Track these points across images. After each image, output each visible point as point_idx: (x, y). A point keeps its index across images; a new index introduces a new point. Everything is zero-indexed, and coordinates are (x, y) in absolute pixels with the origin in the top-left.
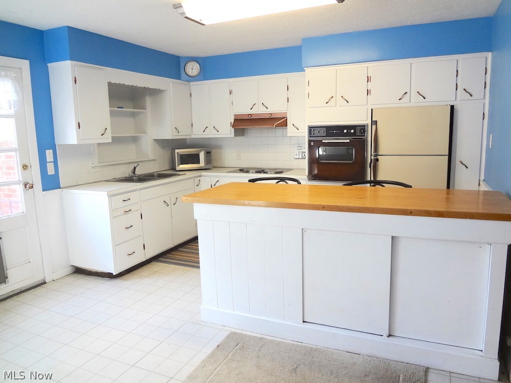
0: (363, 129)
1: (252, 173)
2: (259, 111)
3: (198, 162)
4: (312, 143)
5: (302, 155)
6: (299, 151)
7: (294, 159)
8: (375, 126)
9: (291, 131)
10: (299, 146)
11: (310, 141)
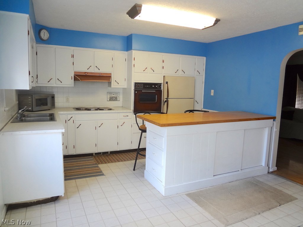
0: (160, 85)
1: (93, 110)
2: (93, 70)
3: (47, 105)
4: (136, 92)
5: (111, 99)
6: (110, 96)
7: (107, 101)
8: (167, 84)
9: (114, 85)
10: (110, 93)
11: (135, 91)
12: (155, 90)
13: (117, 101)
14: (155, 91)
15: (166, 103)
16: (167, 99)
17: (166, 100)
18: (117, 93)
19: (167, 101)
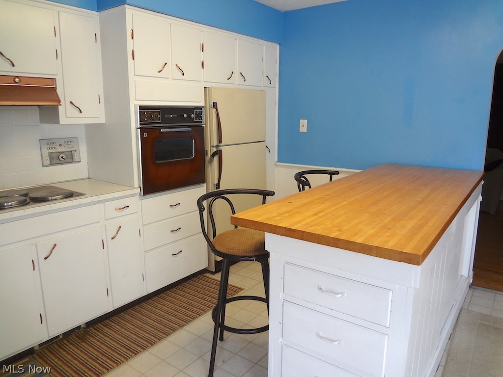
0: (198, 111)
4: (145, 135)
5: (57, 159)
6: (51, 151)
7: (43, 166)
8: (215, 109)
9: (66, 114)
10: (50, 142)
11: (143, 130)
12: (189, 126)
13: (72, 162)
14: (190, 129)
15: (216, 159)
16: (217, 147)
17: (215, 149)
18: (70, 141)
19: (218, 153)
